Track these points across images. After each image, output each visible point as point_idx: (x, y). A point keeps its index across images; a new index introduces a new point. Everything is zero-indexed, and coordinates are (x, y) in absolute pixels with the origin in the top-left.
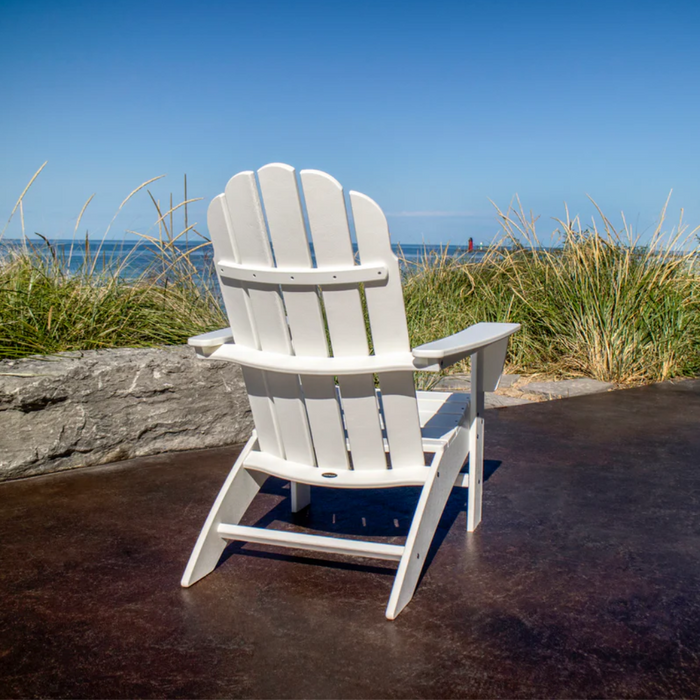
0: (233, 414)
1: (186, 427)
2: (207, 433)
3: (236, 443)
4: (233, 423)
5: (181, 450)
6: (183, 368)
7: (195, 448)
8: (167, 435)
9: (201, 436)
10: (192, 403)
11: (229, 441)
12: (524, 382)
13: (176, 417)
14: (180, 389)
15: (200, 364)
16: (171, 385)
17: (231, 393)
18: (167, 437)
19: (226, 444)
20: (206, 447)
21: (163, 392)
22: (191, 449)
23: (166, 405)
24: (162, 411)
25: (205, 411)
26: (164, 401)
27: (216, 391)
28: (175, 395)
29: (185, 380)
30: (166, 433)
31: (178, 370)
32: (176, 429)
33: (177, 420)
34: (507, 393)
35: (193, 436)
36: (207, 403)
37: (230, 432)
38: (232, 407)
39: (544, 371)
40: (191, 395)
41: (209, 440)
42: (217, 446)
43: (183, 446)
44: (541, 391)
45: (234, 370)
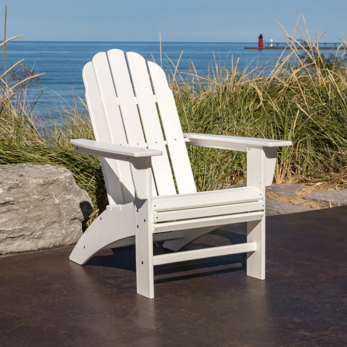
0: (60, 222)
1: (23, 233)
2: (39, 238)
3: (63, 245)
4: (61, 229)
5: (19, 252)
6: (20, 185)
7: (31, 251)
8: (8, 240)
9: (35, 240)
10: (28, 213)
11: (57, 244)
12: (308, 190)
13: (15, 225)
14: (18, 202)
15: (34, 181)
16: (12, 199)
17: (59, 205)
18: (8, 241)
19: (55, 247)
20: (39, 249)
21: (4, 204)
22: (27, 251)
23: (7, 214)
24: (4, 220)
25: (38, 219)
26: (5, 212)
27: (47, 203)
28: (15, 207)
29: (22, 195)
30: (7, 238)
31: (17, 185)
32: (16, 235)
33: (15, 228)
34: (292, 201)
35: (29, 240)
36: (40, 213)
37: (58, 237)
38: (60, 216)
39: (327, 181)
40: (28, 207)
41: (41, 244)
42: (48, 248)
43: (21, 249)
44: (323, 199)
45: (61, 185)
